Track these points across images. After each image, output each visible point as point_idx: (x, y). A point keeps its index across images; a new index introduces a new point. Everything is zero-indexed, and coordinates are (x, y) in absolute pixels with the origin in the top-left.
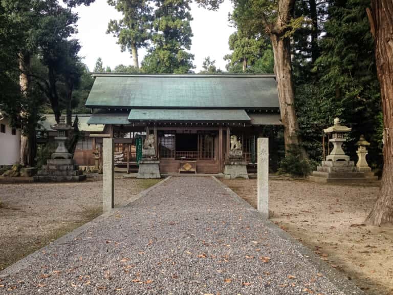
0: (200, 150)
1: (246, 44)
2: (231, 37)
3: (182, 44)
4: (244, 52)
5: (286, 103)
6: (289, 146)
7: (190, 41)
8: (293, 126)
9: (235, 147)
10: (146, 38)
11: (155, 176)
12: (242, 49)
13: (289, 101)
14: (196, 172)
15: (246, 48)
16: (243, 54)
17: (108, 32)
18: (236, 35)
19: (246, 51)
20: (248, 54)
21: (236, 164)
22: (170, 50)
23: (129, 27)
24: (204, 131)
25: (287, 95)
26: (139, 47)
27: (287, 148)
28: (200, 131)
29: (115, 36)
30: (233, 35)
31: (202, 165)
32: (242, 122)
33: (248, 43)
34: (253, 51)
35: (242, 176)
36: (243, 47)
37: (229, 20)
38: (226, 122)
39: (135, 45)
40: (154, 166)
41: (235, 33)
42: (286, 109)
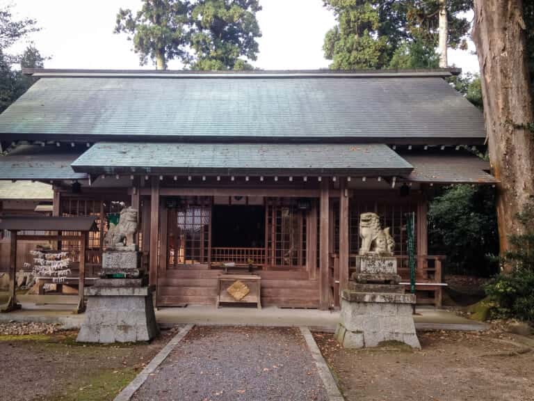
0: (270, 245)
1: (355, 47)
2: (327, 36)
3: (244, 53)
4: (351, 59)
5: (508, 121)
6: (513, 240)
7: (256, 45)
8: (529, 185)
9: (373, 245)
10: (182, 42)
11: (131, 337)
12: (348, 55)
13: (519, 117)
14: (259, 305)
15: (354, 53)
16: (350, 64)
17: (118, 30)
18: (337, 32)
19: (356, 58)
20: (358, 63)
21: (378, 299)
22: (222, 60)
23: (153, 21)
24: (282, 199)
25: (515, 101)
26: (170, 56)
27: (506, 246)
28: (270, 198)
29: (129, 39)
30: (331, 31)
31: (275, 283)
32: (387, 174)
33: (359, 43)
34: (368, 57)
35: (399, 339)
36: (350, 51)
37: (325, 5)
38: (343, 173)
39: (162, 52)
40: (133, 303)
41: (336, 28)
42: (508, 140)
